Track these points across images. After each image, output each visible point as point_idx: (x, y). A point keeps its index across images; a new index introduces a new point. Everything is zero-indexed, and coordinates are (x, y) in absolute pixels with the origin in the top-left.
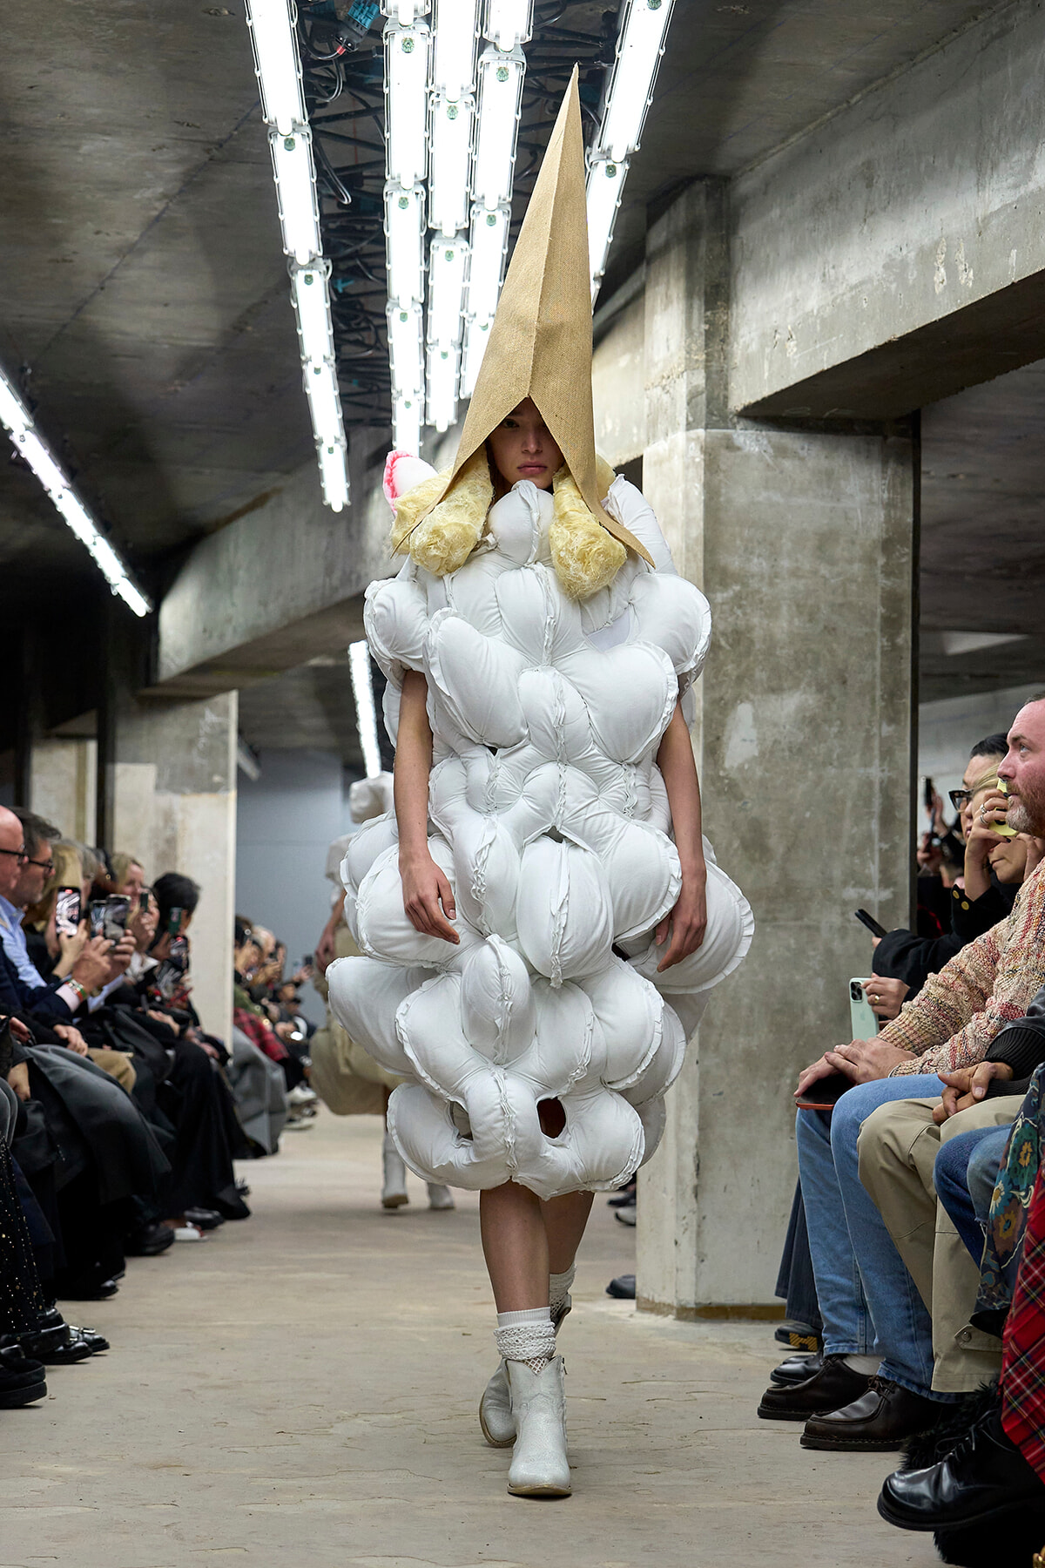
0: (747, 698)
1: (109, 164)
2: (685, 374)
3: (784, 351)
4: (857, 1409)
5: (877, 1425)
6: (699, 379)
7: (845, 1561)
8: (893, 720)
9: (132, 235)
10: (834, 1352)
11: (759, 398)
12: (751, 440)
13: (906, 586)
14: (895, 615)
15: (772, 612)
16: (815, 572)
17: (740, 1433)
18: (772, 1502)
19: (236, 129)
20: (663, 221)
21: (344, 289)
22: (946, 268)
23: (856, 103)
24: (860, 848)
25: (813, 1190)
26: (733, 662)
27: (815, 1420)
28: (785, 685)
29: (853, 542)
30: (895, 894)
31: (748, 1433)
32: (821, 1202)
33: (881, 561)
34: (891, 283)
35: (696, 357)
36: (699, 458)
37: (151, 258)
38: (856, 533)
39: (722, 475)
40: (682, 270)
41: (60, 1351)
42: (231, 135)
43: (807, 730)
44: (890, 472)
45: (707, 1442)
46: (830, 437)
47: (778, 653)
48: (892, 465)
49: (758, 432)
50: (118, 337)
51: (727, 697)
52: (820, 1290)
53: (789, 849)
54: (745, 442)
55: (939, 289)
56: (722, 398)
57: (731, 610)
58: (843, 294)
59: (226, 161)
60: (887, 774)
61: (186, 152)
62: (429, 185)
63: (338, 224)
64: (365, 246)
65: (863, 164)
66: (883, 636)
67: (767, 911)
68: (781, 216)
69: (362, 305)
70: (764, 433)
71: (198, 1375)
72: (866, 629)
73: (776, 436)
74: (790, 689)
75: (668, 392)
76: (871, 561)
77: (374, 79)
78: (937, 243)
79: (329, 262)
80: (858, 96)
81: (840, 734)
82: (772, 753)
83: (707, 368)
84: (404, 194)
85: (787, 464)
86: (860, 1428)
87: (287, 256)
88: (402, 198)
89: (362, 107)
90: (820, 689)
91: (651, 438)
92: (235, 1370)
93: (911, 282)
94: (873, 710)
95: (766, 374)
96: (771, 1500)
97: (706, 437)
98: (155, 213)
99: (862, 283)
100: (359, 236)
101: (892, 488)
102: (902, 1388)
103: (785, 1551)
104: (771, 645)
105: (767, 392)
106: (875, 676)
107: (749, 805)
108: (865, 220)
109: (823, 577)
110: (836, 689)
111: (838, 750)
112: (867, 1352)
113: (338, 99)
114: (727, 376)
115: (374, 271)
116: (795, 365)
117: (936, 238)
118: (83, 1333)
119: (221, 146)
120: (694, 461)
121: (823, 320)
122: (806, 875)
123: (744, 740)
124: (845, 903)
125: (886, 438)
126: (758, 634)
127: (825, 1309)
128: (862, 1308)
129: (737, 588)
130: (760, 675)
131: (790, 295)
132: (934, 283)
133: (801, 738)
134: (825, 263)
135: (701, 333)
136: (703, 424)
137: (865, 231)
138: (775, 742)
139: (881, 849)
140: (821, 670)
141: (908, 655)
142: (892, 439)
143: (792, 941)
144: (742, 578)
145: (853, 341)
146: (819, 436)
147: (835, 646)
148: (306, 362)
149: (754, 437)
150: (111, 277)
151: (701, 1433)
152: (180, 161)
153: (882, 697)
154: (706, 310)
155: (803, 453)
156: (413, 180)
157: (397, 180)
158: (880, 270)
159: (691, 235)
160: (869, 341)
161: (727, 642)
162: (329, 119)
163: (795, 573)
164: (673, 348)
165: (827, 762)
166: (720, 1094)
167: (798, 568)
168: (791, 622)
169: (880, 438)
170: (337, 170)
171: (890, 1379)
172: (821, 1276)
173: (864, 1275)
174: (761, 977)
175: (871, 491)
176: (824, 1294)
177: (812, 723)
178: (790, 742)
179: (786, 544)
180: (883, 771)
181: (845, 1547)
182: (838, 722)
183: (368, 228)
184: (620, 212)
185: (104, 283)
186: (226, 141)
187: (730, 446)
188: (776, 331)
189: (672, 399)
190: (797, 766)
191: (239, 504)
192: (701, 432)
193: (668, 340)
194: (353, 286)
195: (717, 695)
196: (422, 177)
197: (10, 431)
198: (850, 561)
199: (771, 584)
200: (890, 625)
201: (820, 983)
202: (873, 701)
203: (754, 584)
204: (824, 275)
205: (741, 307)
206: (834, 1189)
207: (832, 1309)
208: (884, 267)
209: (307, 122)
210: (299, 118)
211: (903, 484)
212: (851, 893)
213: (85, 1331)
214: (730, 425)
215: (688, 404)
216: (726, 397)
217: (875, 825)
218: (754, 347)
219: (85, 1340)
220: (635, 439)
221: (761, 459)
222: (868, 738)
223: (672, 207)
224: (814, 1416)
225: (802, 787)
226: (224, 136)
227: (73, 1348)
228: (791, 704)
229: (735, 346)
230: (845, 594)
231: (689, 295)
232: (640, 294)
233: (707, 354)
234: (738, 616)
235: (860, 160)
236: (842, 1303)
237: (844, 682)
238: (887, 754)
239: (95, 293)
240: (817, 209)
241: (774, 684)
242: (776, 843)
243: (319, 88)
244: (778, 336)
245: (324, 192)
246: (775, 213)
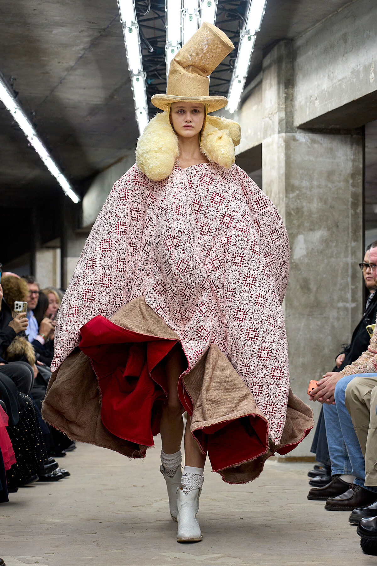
0: (302, 233)
1: (63, 37)
2: (278, 113)
3: (314, 104)
4: (345, 496)
5: (353, 501)
6: (283, 115)
7: (341, 552)
8: (356, 240)
9: (72, 63)
10: (335, 474)
11: (305, 121)
12: (302, 137)
13: (360, 190)
14: (356, 202)
15: (310, 201)
16: (326, 186)
17: (302, 505)
18: (315, 531)
19: (110, 24)
20: (269, 56)
21: (151, 82)
22: (374, 73)
23: (340, 11)
24: (344, 288)
25: (328, 415)
26: (296, 220)
27: (330, 500)
28: (316, 228)
29: (340, 175)
30: (357, 305)
31: (306, 505)
32: (331, 419)
33: (351, 181)
34: (354, 79)
35: (281, 107)
36: (283, 144)
37: (79, 72)
38: (342, 171)
39: (291, 151)
40: (276, 74)
41: (52, 477)
42: (108, 27)
43: (324, 244)
44: (354, 148)
45: (290, 508)
46: (332, 136)
47: (313, 216)
48: (354, 146)
49: (305, 134)
50: (67, 101)
51: (294, 233)
52: (330, 451)
53: (318, 289)
54: (300, 138)
55: (371, 81)
56: (291, 121)
57: (296, 200)
58: (336, 83)
59: (106, 36)
60: (354, 260)
61: (91, 33)
62: (182, 45)
63: (148, 58)
64: (158, 67)
65: (343, 34)
66: (352, 209)
67: (310, 312)
68: (312, 54)
69: (157, 88)
70: (307, 134)
71: (103, 485)
72: (345, 207)
73: (311, 135)
74: (317, 229)
75: (271, 120)
76: (347, 182)
77: (162, 6)
78: (370, 64)
79: (145, 73)
80: (341, 9)
81: (336, 246)
82: (311, 253)
83: (286, 111)
84: (173, 48)
85: (316, 146)
86: (346, 502)
87: (130, 71)
88: (172, 50)
89: (157, 16)
90: (329, 229)
91: (265, 136)
92: (117, 483)
93: (361, 78)
94: (348, 236)
95: (308, 113)
96: (314, 529)
97: (286, 136)
98: (80, 55)
99: (343, 79)
100: (157, 63)
101: (354, 154)
102: (362, 488)
103: (320, 548)
104: (310, 213)
105: (308, 119)
106: (349, 224)
107: (303, 272)
108: (344, 55)
109: (330, 188)
110: (334, 229)
111: (335, 252)
112: (348, 473)
113: (148, 13)
114: (293, 114)
115: (162, 76)
116: (318, 109)
117: (370, 62)
118: (61, 470)
119: (104, 30)
120: (281, 146)
121: (328, 92)
122: (324, 298)
123: (301, 249)
124: (339, 308)
125: (352, 135)
126: (305, 209)
127: (332, 458)
128: (346, 458)
129: (298, 192)
130: (307, 224)
131: (316, 83)
132: (370, 78)
133: (322, 248)
134: (329, 71)
135: (283, 97)
136: (285, 131)
137: (344, 60)
138: (313, 249)
139: (352, 288)
140: (329, 222)
141: (361, 216)
142: (354, 136)
143: (319, 323)
144: (298, 189)
145: (340, 100)
146: (327, 135)
147: (334, 213)
148: (137, 110)
149: (303, 136)
150: (64, 79)
151: (288, 505)
152: (89, 36)
153: (352, 232)
154: (285, 88)
155: (322, 142)
156: (176, 43)
157: (170, 43)
158: (350, 74)
159: (279, 61)
160: (346, 101)
161: (294, 212)
162: (145, 20)
163: (319, 186)
164: (273, 103)
165: (332, 256)
166: (293, 379)
167: (320, 185)
168: (318, 205)
169: (349, 136)
170: (148, 39)
171: (358, 485)
172: (331, 446)
173: (347, 446)
174: (308, 336)
175: (347, 155)
176: (332, 453)
177: (326, 242)
178: (318, 249)
179: (316, 176)
180: (352, 259)
181: (342, 547)
182: (335, 242)
183: (159, 60)
184: (253, 53)
185: (61, 81)
186: (106, 28)
187: (294, 139)
188: (311, 97)
189: (273, 122)
190: (320, 258)
191: (111, 161)
192: (283, 134)
193: (271, 100)
194: (154, 81)
195: (290, 232)
196: (180, 42)
197: (27, 136)
198: (339, 182)
199: (310, 191)
200: (354, 205)
201: (330, 338)
202: (348, 233)
203: (304, 191)
204: (329, 76)
205: (298, 87)
206: (336, 414)
207: (335, 458)
208: (351, 73)
209: (137, 22)
210: (134, 21)
211: (358, 153)
212: (341, 305)
213: (62, 469)
214: (294, 131)
215: (279, 123)
216: (293, 121)
217: (349, 279)
218: (303, 103)
219: (61, 472)
220: (259, 137)
221: (306, 144)
222: (347, 247)
223: (272, 51)
224: (329, 498)
225: (322, 266)
226: (106, 27)
227: (57, 475)
228: (318, 235)
229: (296, 102)
230: (338, 194)
231: (279, 83)
232: (260, 83)
233: (286, 105)
234: (298, 203)
235: (341, 33)
236: (338, 456)
237: (338, 226)
238: (354, 253)
239: (58, 85)
240: (326, 51)
241: (312, 227)
242: (313, 286)
243: (141, 9)
244: (312, 99)
245: (143, 47)
246: (310, 52)
